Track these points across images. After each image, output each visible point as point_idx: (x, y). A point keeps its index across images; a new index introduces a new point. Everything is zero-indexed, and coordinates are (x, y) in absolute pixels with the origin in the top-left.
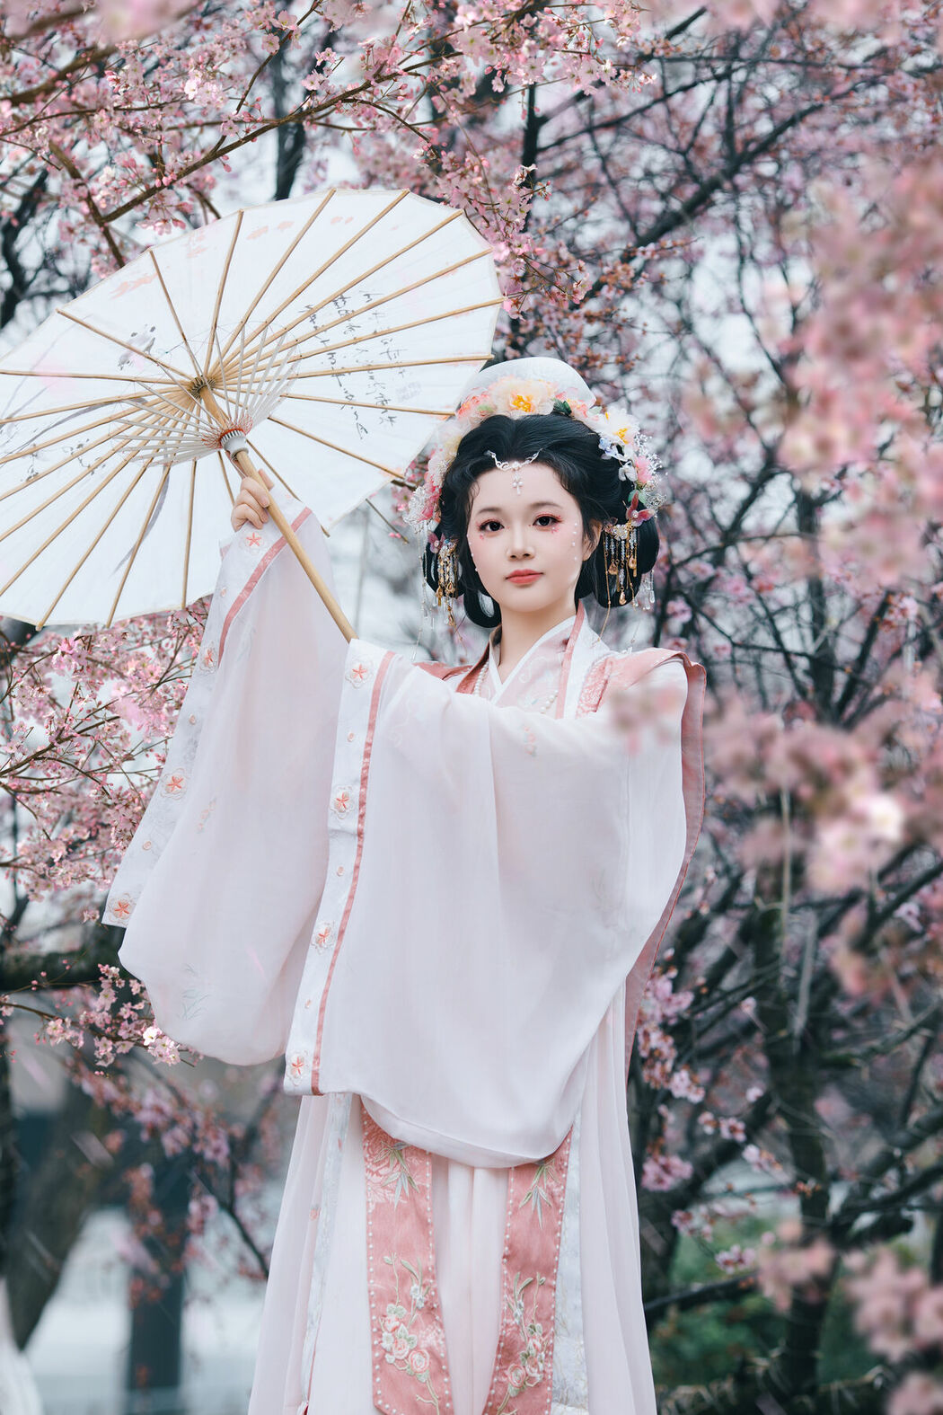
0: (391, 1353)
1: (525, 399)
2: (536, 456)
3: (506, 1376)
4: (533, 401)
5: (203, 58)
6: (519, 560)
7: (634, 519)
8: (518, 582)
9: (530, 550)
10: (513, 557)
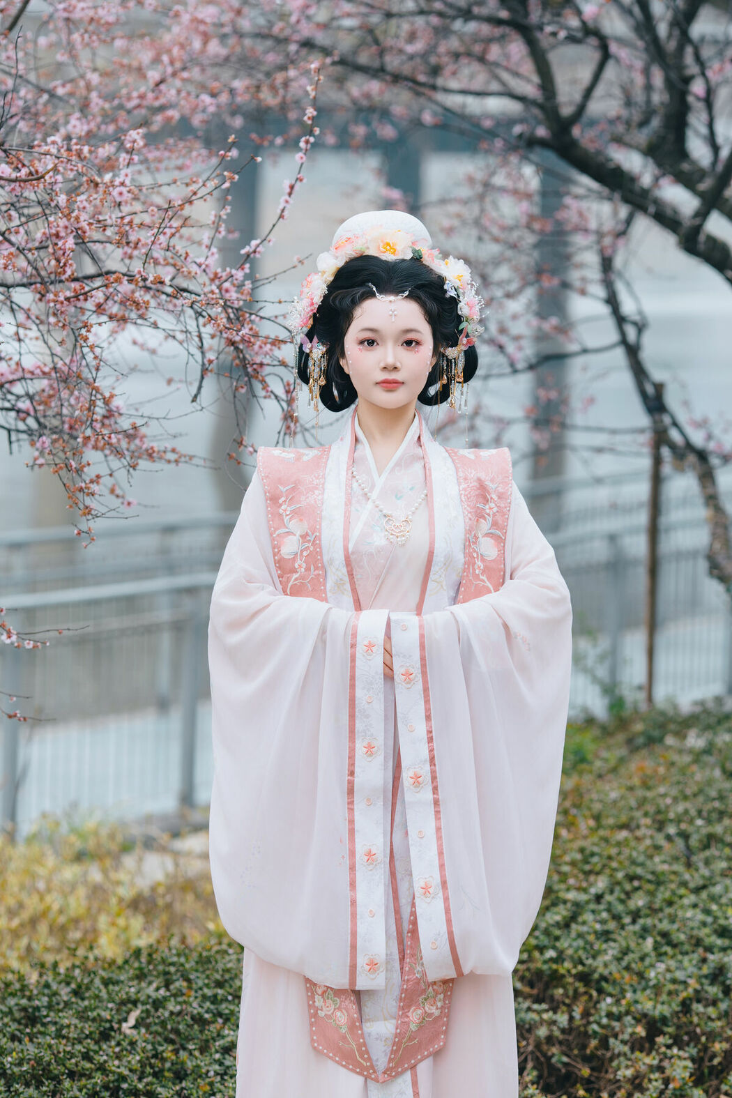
0: (322, 1010)
2: (407, 293)
3: (408, 1017)
7: (463, 344)
8: (386, 387)
9: (398, 365)
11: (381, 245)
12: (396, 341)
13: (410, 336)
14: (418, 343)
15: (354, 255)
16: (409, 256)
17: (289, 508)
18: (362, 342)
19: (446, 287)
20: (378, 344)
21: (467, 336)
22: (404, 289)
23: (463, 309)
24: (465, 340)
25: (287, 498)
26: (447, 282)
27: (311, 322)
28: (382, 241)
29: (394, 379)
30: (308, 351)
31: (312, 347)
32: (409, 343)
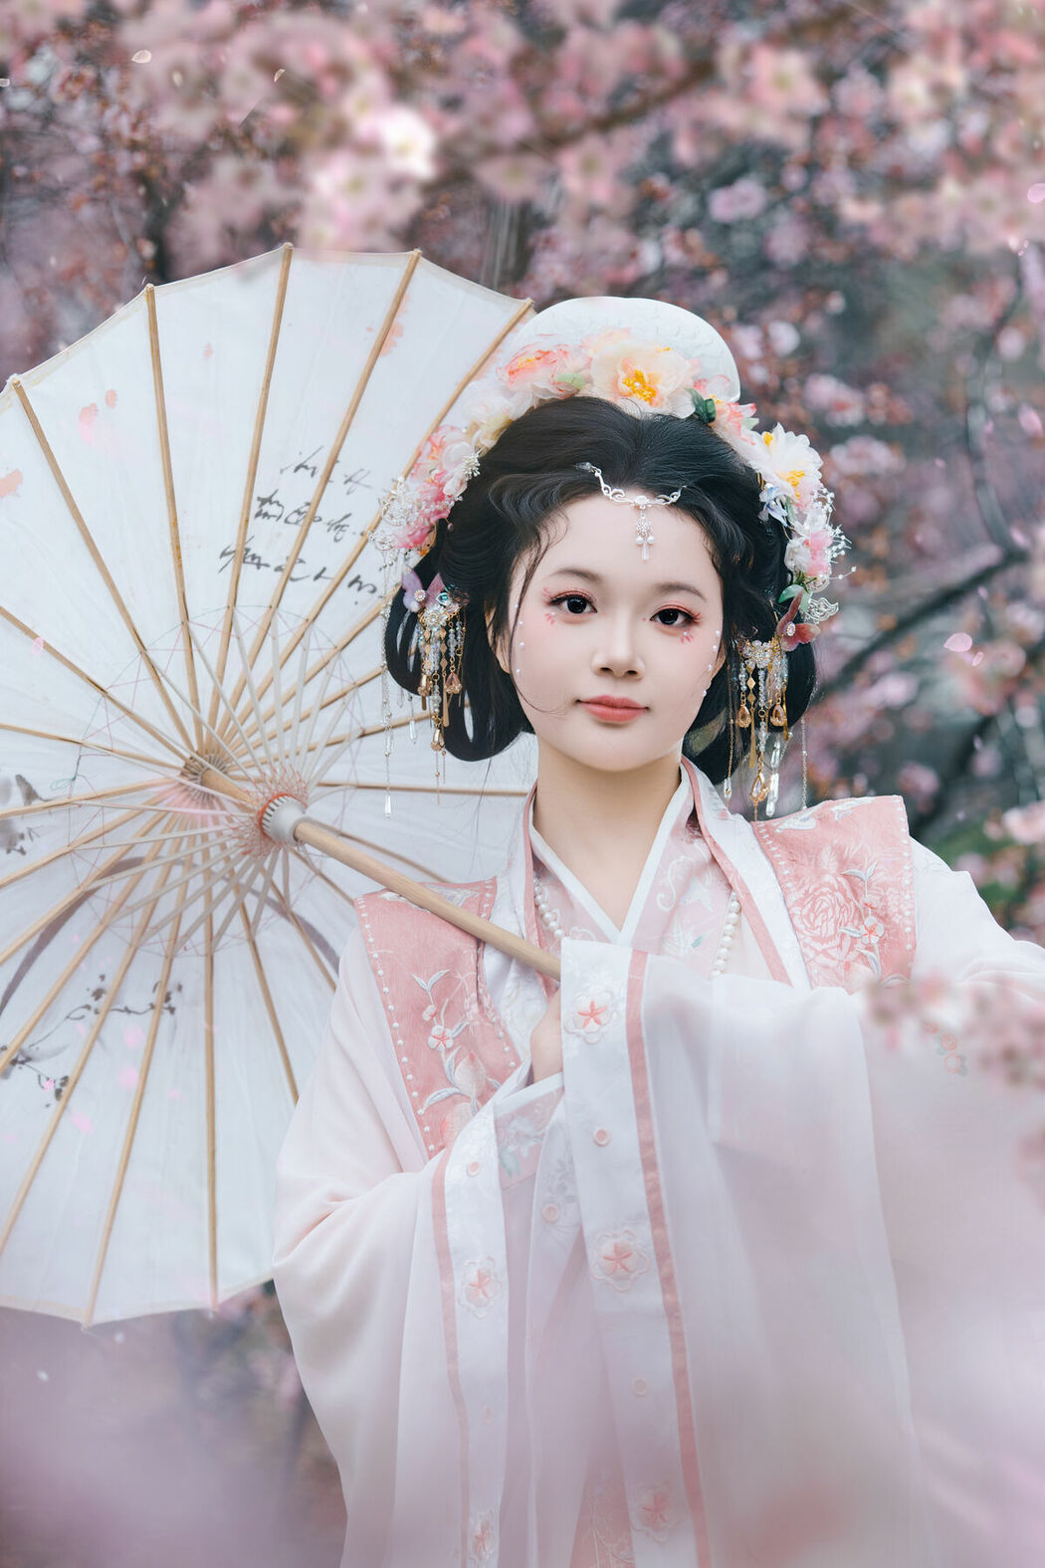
1: (646, 379)
4: (660, 387)
6: (617, 678)
9: (639, 666)
10: (606, 670)
11: (623, 375)
12: (638, 611)
13: (674, 600)
14: (690, 619)
15: (555, 393)
16: (685, 410)
17: (449, 1032)
18: (556, 602)
19: (764, 497)
20: (595, 610)
21: (798, 619)
22: (672, 483)
23: (797, 556)
24: (791, 629)
25: (440, 1007)
26: (768, 486)
27: (431, 539)
28: (625, 368)
29: (624, 700)
30: (414, 607)
31: (426, 601)
32: (667, 616)
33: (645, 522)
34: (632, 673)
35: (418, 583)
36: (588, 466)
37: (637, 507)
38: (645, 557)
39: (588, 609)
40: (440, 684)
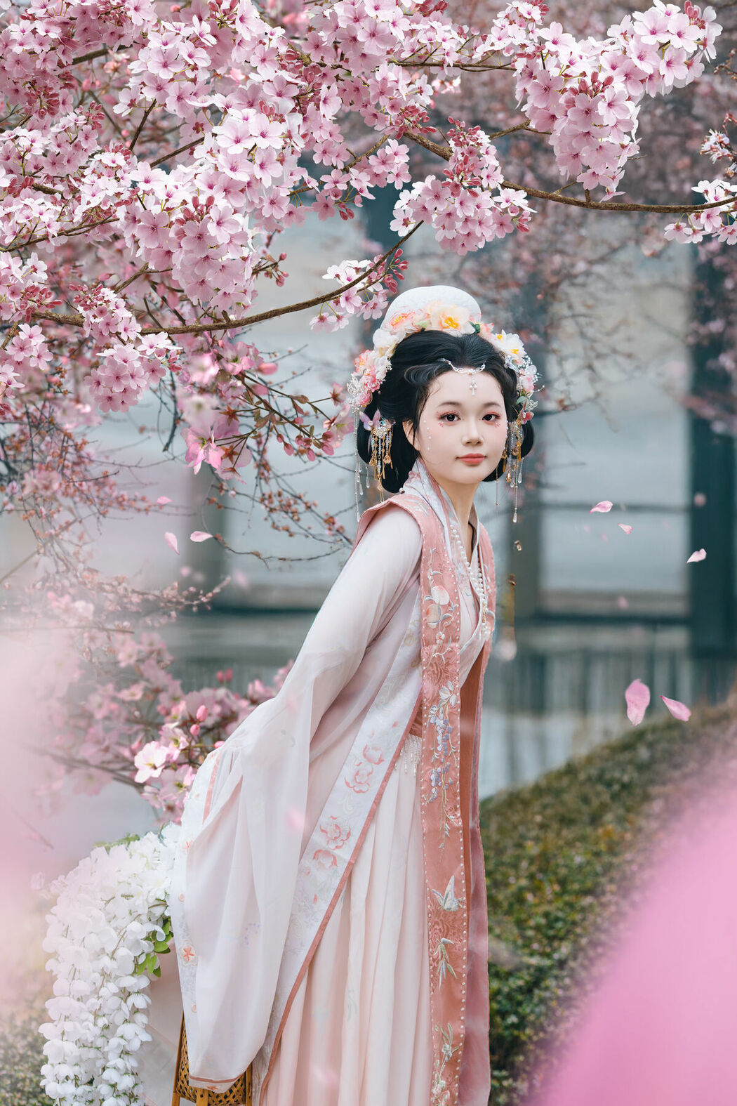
5: (208, 714)
11: (443, 320)
20: (459, 419)
33: (473, 380)
34: (479, 442)
35: (368, 418)
36: (444, 360)
37: (471, 374)
38: (473, 394)
39: (456, 418)
40: (381, 460)
